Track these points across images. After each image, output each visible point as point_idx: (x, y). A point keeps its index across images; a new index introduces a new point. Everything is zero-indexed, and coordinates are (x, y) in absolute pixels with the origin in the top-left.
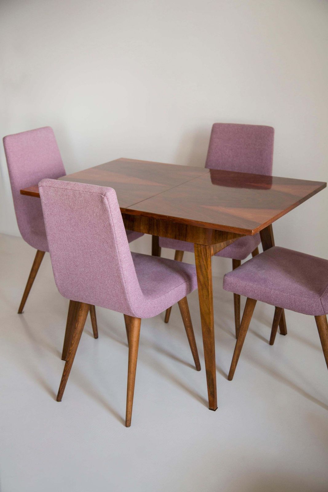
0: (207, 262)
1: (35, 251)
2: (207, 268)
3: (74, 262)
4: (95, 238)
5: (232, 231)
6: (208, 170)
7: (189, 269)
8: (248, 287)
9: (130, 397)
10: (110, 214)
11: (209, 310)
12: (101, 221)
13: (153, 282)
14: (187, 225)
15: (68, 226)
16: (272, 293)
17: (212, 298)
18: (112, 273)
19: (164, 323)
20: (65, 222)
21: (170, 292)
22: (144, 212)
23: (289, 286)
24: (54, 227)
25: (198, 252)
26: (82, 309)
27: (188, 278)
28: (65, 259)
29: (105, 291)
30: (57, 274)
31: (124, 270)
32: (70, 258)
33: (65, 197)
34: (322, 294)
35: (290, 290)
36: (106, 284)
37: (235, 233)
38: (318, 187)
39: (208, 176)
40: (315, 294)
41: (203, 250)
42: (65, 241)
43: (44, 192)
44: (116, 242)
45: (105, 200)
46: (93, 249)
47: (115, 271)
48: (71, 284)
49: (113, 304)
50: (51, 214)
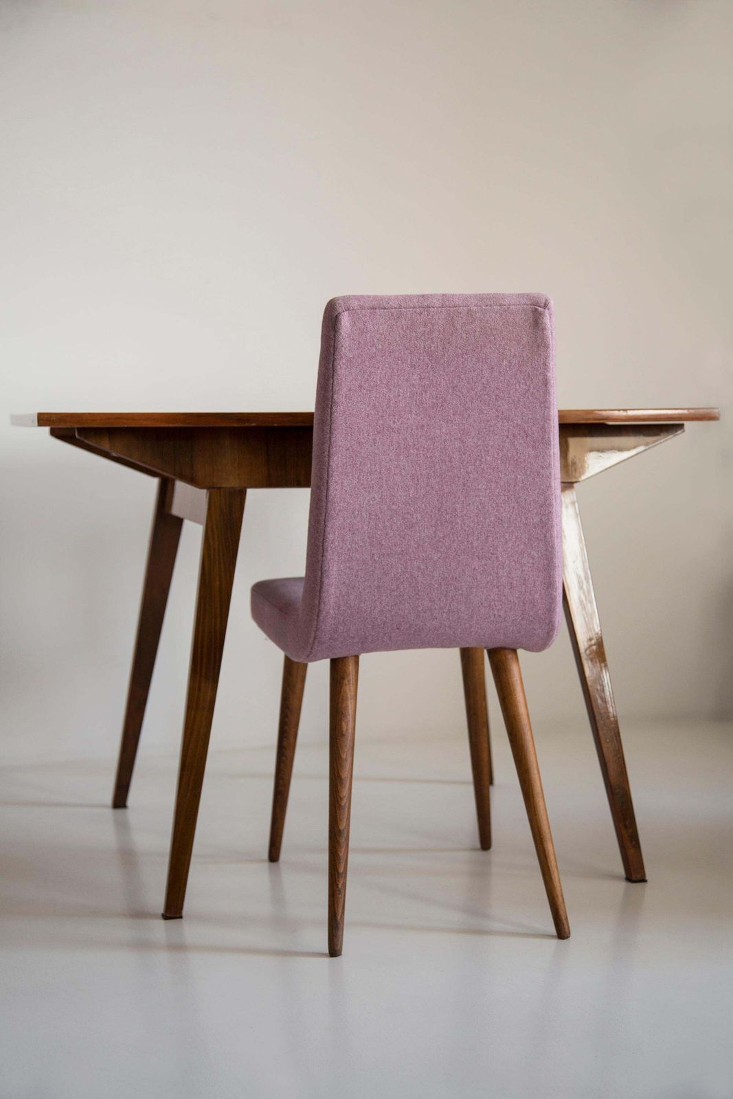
3: (406, 516)
4: (492, 429)
12: (521, 378)
15: (410, 412)
20: (402, 404)
24: (362, 425)
28: (376, 516)
29: (490, 578)
32: (394, 507)
33: (421, 329)
36: (497, 558)
42: (390, 460)
46: (477, 463)
47: (535, 511)
48: (379, 587)
49: (502, 613)
50: (360, 387)
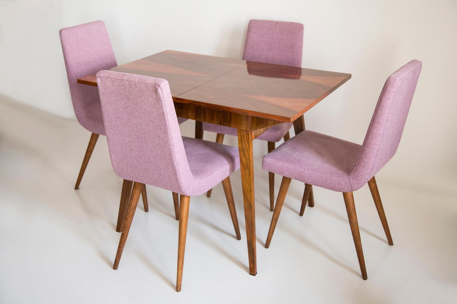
0: (249, 146)
1: (90, 134)
2: (249, 151)
3: (130, 146)
4: (149, 124)
5: (273, 118)
6: (245, 62)
7: (231, 151)
8: (284, 167)
9: (180, 265)
10: (164, 103)
11: (250, 187)
12: (155, 110)
13: (200, 163)
14: (231, 113)
15: (124, 113)
16: (306, 173)
17: (253, 178)
18: (165, 156)
19: (206, 197)
20: (121, 110)
21: (216, 172)
22: (192, 101)
23: (321, 166)
24: (111, 115)
25: (241, 137)
26: (136, 188)
27: (231, 159)
28: (121, 144)
29: (158, 172)
30: (113, 157)
31: (176, 154)
32: (126, 142)
33: (122, 87)
34: (350, 174)
35: (321, 170)
36: (159, 166)
37: (274, 120)
38: (344, 78)
39: (245, 67)
40: (343, 173)
41: (246, 135)
42: (122, 127)
43: (102, 82)
44: (169, 129)
45: (159, 91)
46: (147, 134)
47: (168, 155)
48: (127, 165)
49: (165, 184)
50: (108, 102)
